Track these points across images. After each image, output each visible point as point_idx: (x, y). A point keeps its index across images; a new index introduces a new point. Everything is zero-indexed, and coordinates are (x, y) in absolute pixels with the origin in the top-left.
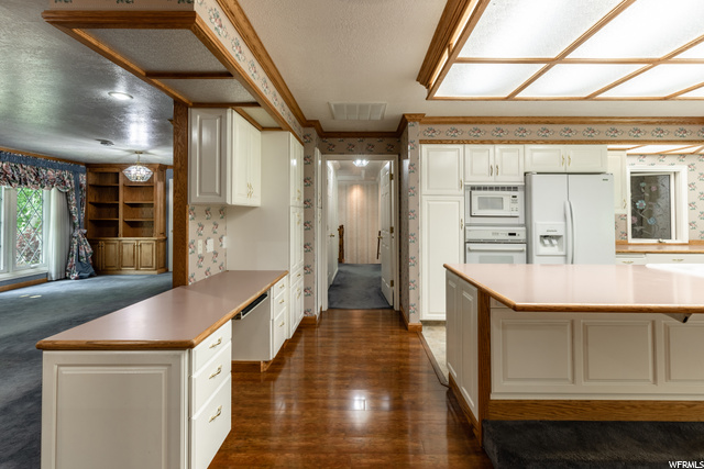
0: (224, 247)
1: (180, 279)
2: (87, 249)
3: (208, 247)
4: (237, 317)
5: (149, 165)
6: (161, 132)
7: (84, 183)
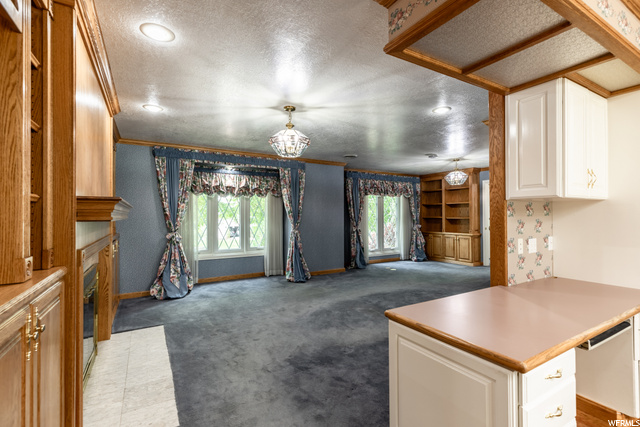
0: (550, 248)
1: (497, 277)
2: (421, 240)
3: (530, 247)
4: (583, 346)
5: (465, 170)
6: (475, 136)
7: (419, 190)
